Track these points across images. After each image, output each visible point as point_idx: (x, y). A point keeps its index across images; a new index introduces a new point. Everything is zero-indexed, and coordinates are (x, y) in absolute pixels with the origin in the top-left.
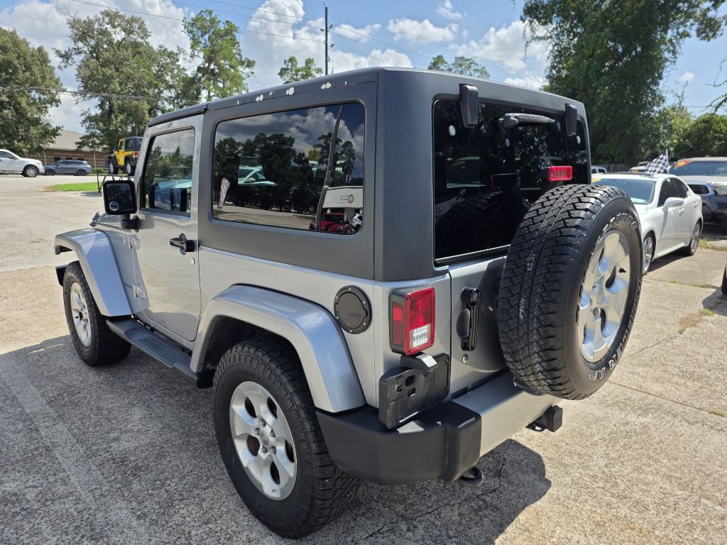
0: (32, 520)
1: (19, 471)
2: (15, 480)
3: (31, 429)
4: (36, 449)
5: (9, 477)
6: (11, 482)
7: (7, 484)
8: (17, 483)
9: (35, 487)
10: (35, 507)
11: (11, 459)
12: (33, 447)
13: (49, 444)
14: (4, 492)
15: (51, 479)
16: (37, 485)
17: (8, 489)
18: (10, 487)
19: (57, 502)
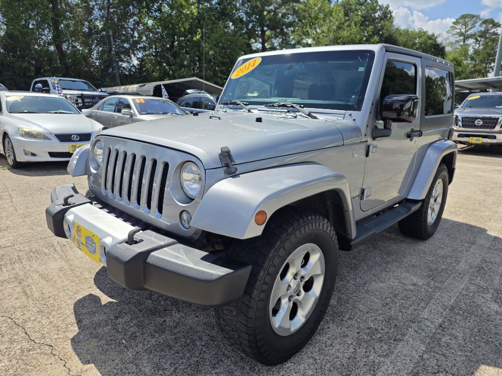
0: (499, 287)
1: (482, 310)
2: (489, 308)
3: (443, 331)
4: (458, 314)
5: (490, 312)
6: (491, 308)
7: (495, 309)
8: (489, 306)
9: (483, 297)
10: (492, 290)
11: (479, 320)
12: (458, 317)
13: (447, 310)
14: (500, 307)
15: (471, 294)
16: (481, 297)
17: (497, 306)
18: (495, 307)
19: (481, 285)
